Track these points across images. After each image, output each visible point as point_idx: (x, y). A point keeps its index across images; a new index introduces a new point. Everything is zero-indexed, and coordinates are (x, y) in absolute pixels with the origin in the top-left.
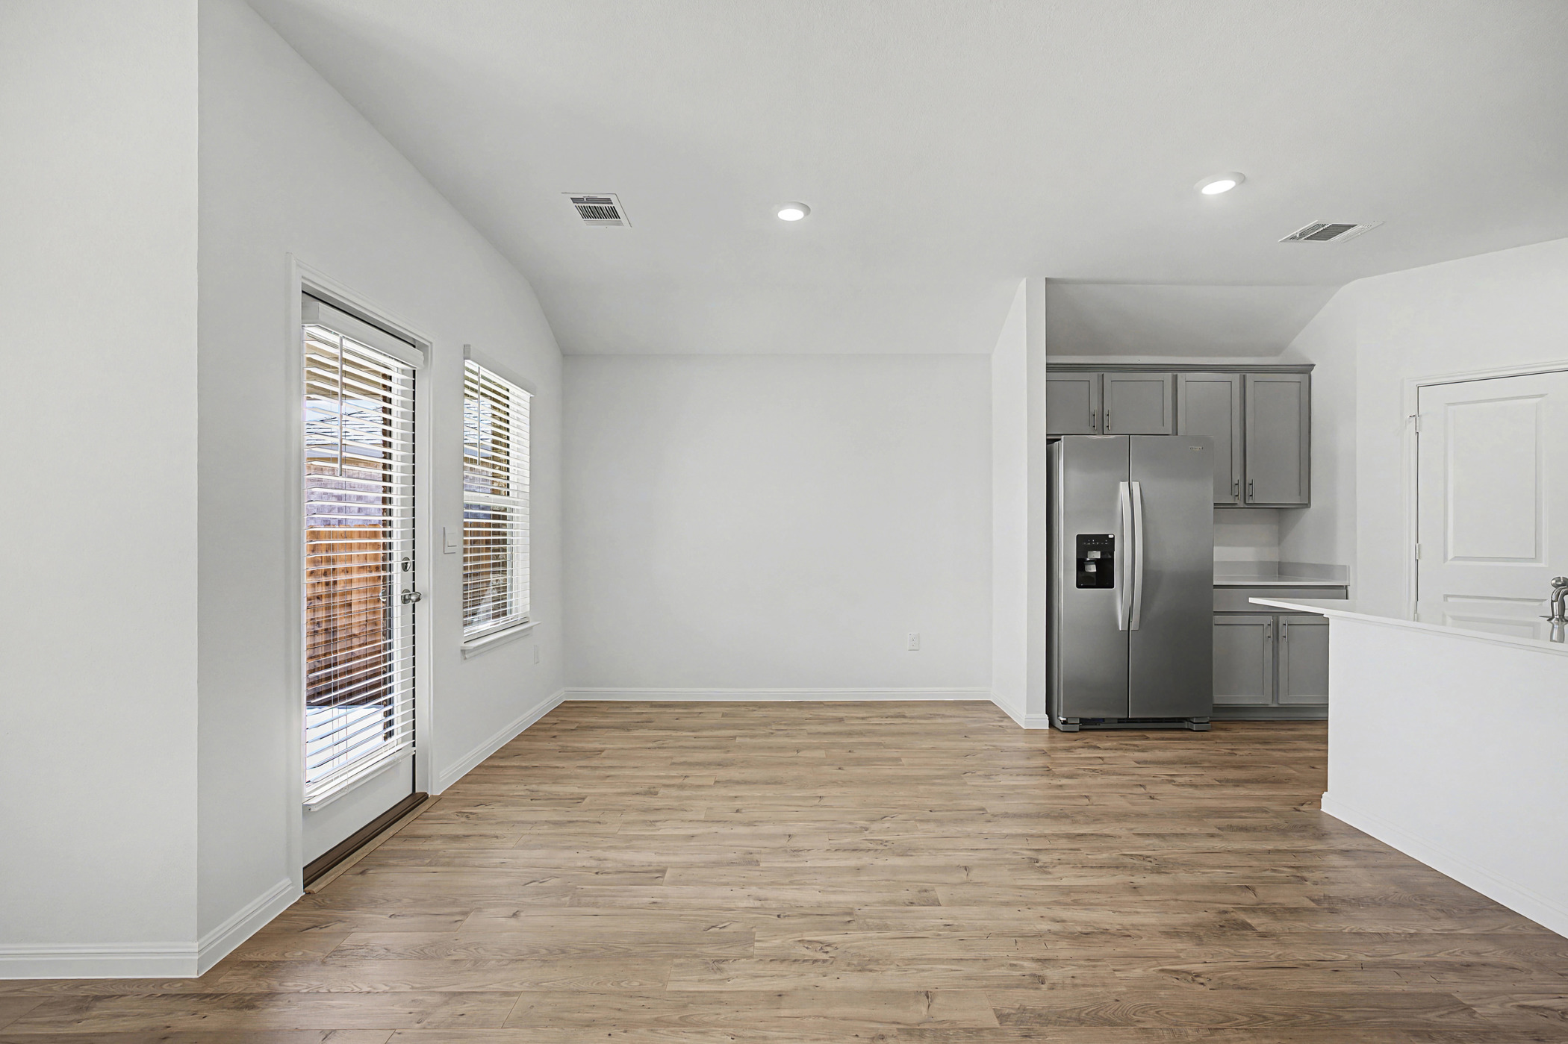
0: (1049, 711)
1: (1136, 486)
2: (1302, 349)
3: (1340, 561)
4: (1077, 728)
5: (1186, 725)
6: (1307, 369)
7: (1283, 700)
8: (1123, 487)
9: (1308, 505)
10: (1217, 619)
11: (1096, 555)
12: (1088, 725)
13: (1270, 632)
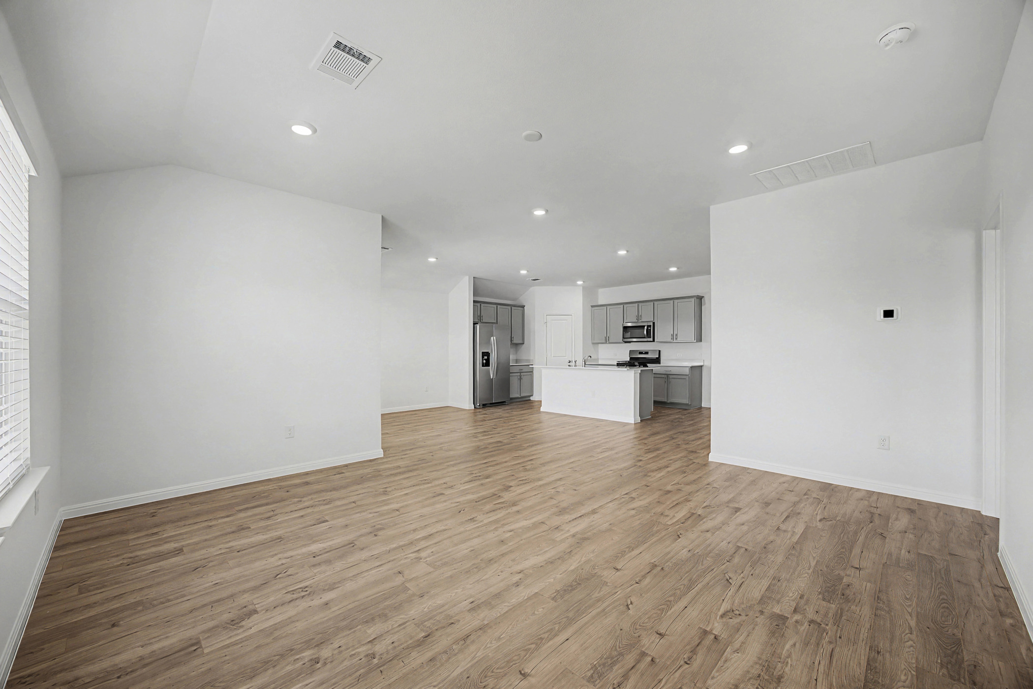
0: (474, 404)
1: (495, 338)
2: (522, 300)
3: (532, 358)
4: (482, 407)
5: (504, 403)
6: (523, 307)
7: (523, 395)
8: (492, 338)
9: (524, 343)
10: (511, 374)
11: (486, 357)
12: (484, 406)
13: (519, 378)
